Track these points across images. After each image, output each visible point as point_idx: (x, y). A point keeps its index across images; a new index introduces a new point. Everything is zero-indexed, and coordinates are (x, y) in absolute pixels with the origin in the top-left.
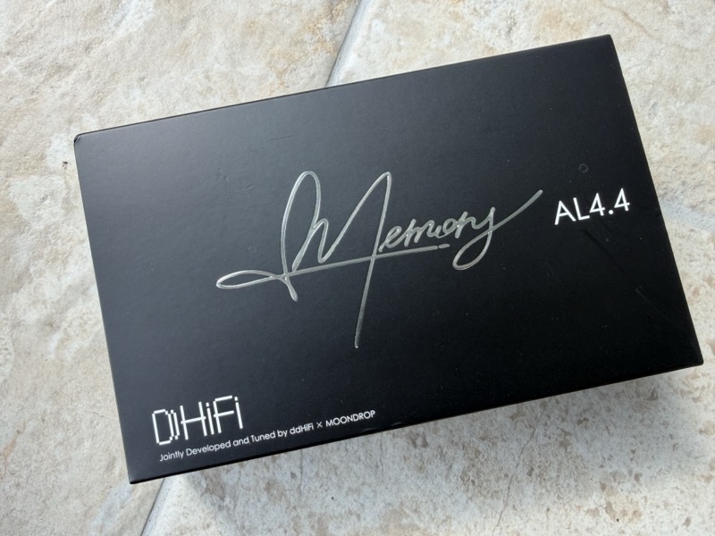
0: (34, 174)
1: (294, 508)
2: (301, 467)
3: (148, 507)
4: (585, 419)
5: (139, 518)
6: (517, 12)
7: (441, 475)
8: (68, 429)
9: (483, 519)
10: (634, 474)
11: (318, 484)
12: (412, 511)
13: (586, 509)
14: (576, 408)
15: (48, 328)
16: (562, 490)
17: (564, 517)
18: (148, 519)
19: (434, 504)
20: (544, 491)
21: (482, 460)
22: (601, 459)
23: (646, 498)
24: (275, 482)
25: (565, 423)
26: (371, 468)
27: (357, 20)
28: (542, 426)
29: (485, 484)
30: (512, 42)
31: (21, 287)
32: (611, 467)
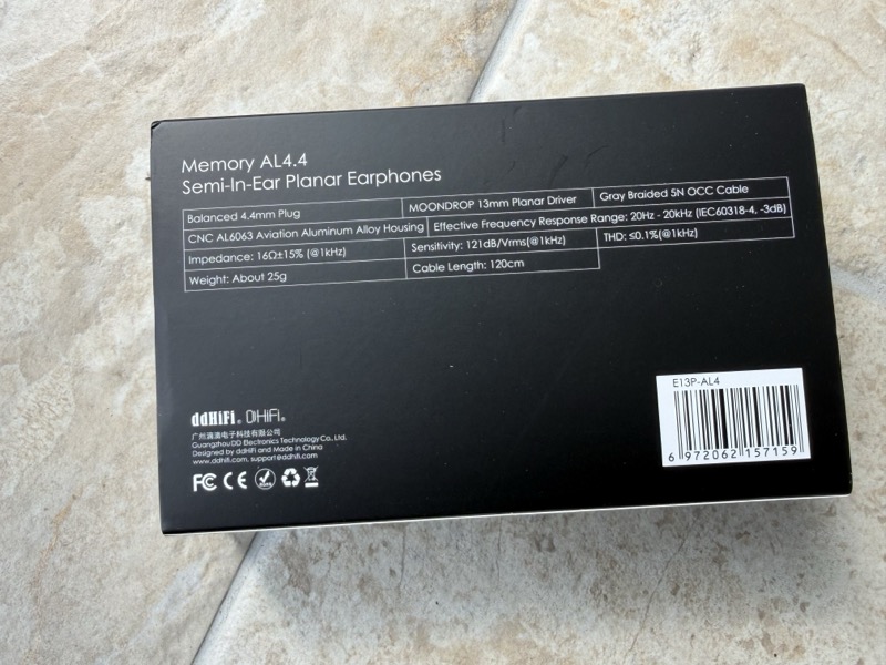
0: (110, 193)
1: (391, 610)
2: (402, 564)
3: (220, 597)
4: (747, 533)
5: (208, 608)
6: (703, 34)
7: (568, 585)
8: (132, 499)
9: (613, 642)
10: (799, 601)
11: (420, 585)
12: (530, 625)
13: (738, 639)
14: (736, 519)
15: (116, 378)
16: (711, 615)
17: (711, 647)
18: (218, 611)
19: (557, 620)
20: (689, 614)
21: (619, 572)
22: (761, 582)
23: (811, 632)
24: (370, 578)
25: (721, 536)
26: (485, 570)
27: (507, 33)
28: (693, 537)
29: (619, 601)
30: (693, 71)
31: (87, 328)
32: (773, 592)
